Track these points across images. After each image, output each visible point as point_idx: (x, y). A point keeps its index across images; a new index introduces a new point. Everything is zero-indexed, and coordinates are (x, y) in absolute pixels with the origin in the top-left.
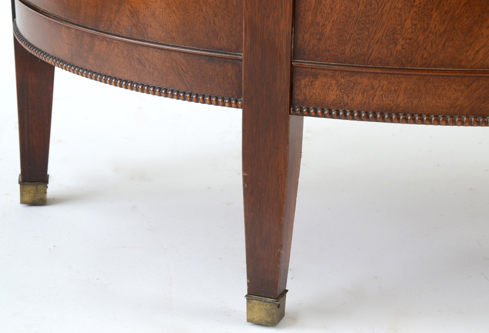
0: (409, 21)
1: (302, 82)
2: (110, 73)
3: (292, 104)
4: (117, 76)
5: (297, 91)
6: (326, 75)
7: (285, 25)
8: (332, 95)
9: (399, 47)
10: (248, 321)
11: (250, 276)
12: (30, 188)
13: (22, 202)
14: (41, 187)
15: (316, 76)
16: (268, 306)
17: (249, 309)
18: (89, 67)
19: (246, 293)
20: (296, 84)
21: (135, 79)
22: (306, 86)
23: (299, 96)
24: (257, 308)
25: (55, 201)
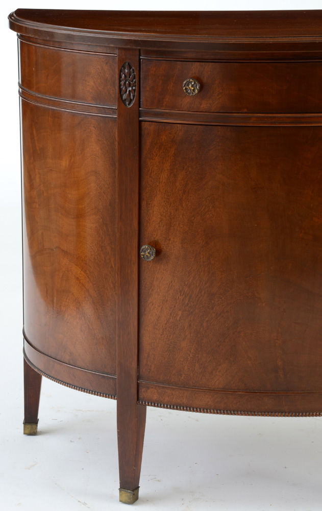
0: (186, 367)
1: (142, 390)
2: (61, 379)
3: (138, 399)
4: (64, 380)
5: (140, 394)
6: (152, 388)
7: (134, 365)
8: (155, 397)
9: (183, 378)
10: (120, 501)
11: (121, 479)
12: (29, 426)
13: (25, 433)
14: (34, 426)
15: (148, 388)
16: (129, 494)
17: (121, 495)
18: (52, 375)
19: (119, 488)
20: (140, 391)
21: (71, 383)
22: (144, 392)
23: (141, 396)
24: (124, 495)
25: (42, 433)
